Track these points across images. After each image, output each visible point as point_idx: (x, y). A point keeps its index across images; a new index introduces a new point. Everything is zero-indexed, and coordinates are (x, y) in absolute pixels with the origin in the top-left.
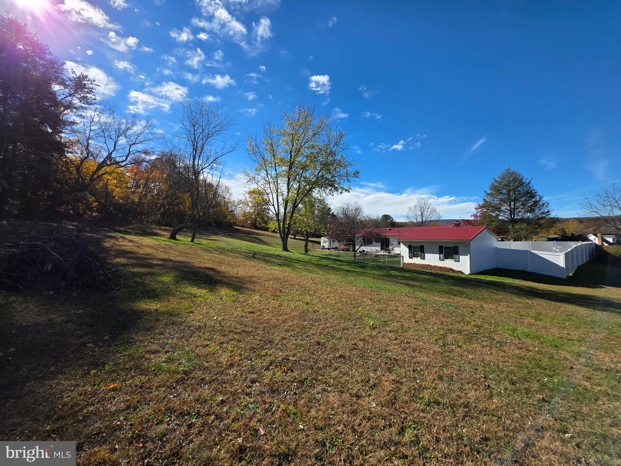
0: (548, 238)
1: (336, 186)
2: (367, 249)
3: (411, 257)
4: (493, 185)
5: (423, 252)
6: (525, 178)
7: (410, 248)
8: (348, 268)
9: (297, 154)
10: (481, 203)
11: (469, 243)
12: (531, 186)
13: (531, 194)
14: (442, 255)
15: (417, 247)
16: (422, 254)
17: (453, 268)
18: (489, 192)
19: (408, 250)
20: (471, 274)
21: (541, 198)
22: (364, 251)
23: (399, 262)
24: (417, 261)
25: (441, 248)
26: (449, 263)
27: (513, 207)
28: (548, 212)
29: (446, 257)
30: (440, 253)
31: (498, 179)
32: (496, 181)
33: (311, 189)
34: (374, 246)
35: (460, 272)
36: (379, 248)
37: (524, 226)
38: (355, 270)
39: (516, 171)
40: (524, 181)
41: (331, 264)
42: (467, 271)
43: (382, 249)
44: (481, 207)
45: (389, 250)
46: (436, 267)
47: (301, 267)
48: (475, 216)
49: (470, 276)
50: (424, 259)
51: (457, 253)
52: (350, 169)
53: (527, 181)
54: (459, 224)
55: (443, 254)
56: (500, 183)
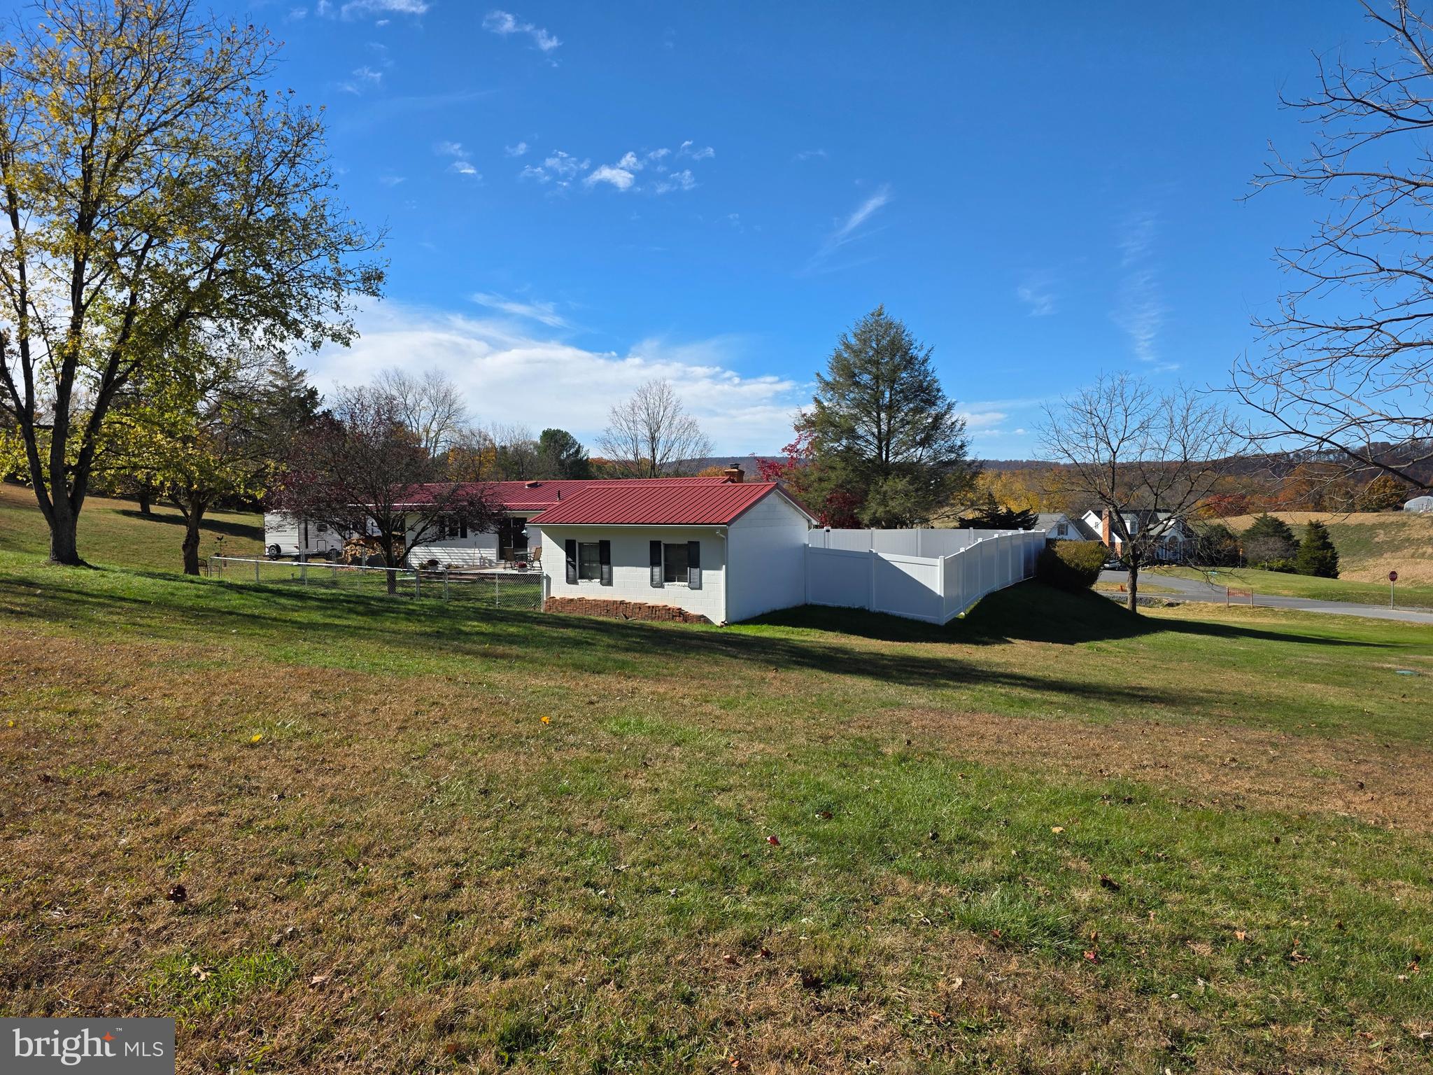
0: (961, 520)
1: (294, 314)
2: (446, 555)
3: (571, 580)
4: (838, 358)
5: (608, 563)
6: (917, 344)
7: (569, 548)
8: (317, 617)
9: (116, 167)
10: (811, 409)
11: (725, 531)
12: (930, 368)
13: (925, 394)
14: (657, 570)
15: (592, 546)
16: (605, 568)
17: (685, 608)
18: (829, 379)
19: (564, 554)
20: (728, 623)
21: (950, 407)
22: (433, 563)
23: (537, 598)
24: (590, 590)
25: (655, 546)
26: (675, 595)
27: (884, 427)
28: (962, 447)
29: (669, 578)
30: (654, 563)
31: (853, 341)
32: (848, 346)
33: (183, 315)
34: (476, 545)
35: (703, 619)
36: (491, 553)
37: (901, 484)
38: (337, 622)
39: (897, 321)
40: (914, 352)
41: (252, 605)
42: (718, 616)
43: (502, 555)
44: (809, 423)
45: (525, 557)
46: (640, 607)
47: (115, 618)
48: (792, 448)
49: (725, 630)
50: (610, 583)
51: (695, 564)
52: (349, 259)
53: (921, 355)
54: (741, 473)
55: (659, 564)
56: (856, 353)
